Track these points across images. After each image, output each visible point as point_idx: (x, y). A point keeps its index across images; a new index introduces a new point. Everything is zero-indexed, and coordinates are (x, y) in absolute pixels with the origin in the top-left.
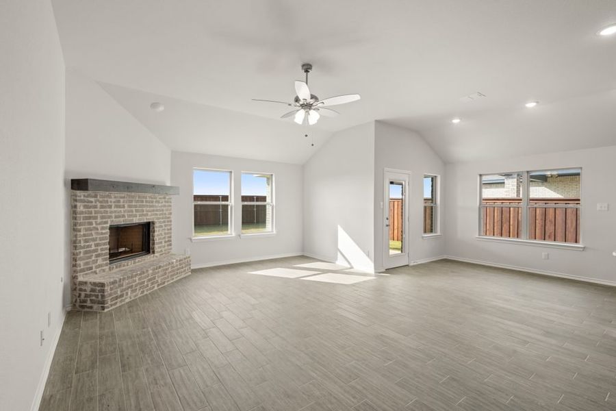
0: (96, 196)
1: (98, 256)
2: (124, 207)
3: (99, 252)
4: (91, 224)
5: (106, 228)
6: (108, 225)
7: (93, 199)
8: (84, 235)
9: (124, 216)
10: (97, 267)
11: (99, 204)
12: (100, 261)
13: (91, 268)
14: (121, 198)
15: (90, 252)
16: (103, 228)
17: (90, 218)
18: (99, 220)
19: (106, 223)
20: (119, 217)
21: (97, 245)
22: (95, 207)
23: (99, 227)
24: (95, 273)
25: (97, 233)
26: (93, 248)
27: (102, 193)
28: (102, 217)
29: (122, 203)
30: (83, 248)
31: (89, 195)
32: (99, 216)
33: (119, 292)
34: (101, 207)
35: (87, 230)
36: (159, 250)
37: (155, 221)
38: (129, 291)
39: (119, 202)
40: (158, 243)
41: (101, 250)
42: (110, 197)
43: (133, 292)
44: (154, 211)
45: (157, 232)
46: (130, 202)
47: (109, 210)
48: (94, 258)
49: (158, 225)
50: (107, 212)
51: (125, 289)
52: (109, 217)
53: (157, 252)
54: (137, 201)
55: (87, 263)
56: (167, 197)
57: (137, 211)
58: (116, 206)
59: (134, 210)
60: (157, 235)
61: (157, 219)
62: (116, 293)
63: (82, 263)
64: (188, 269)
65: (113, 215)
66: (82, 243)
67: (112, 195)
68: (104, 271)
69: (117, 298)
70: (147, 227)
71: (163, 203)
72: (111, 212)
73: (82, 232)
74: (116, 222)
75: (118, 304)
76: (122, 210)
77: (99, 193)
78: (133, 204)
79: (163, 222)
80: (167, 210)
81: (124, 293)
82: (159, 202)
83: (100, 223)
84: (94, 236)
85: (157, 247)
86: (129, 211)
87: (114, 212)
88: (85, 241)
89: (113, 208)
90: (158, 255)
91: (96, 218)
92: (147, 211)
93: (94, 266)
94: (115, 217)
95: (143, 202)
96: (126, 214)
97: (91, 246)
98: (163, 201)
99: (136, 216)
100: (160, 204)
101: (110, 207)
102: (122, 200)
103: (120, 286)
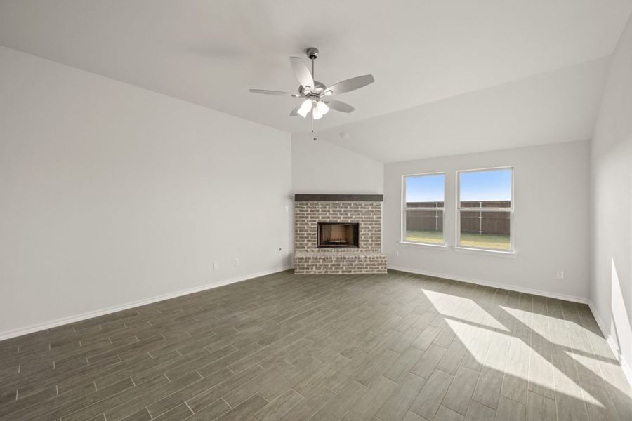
0: (307, 204)
1: (308, 241)
2: (329, 211)
3: (310, 239)
4: (304, 221)
5: (315, 224)
6: (317, 223)
7: (305, 206)
8: (300, 227)
9: (329, 217)
10: (308, 248)
11: (309, 210)
12: (310, 244)
13: (304, 248)
14: (327, 205)
15: (303, 238)
16: (312, 224)
17: (303, 217)
18: (309, 219)
19: (315, 221)
20: (325, 218)
21: (308, 234)
22: (307, 211)
23: (310, 223)
24: (307, 251)
25: (309, 227)
26: (306, 235)
27: (312, 202)
28: (311, 218)
29: (327, 209)
30: (299, 234)
31: (303, 204)
32: (309, 216)
33: (306, 265)
34: (311, 211)
35: (301, 224)
36: (365, 246)
37: (360, 222)
38: (314, 267)
39: (326, 208)
40: (363, 241)
41: (311, 238)
42: (318, 204)
43: (317, 269)
44: (359, 215)
45: (362, 232)
46: (335, 208)
47: (317, 213)
48: (306, 242)
49: (363, 226)
50: (315, 214)
51: (310, 265)
52: (317, 218)
53: (363, 248)
54: (342, 208)
55: (301, 244)
56: (375, 204)
57: (341, 214)
58: (322, 211)
59: (338, 213)
60: (363, 235)
61: (363, 221)
62: (303, 265)
63: (298, 243)
64: (382, 268)
65: (320, 217)
66: (298, 232)
67: (320, 203)
68: (313, 251)
69: (304, 269)
70: (356, 227)
71: (370, 209)
72: (319, 214)
73: (298, 226)
74: (323, 221)
75: (305, 273)
76: (328, 213)
77: (310, 203)
78: (338, 209)
79: (370, 224)
80: (374, 215)
81: (310, 268)
82: (365, 208)
83: (310, 221)
84: (306, 229)
85: (361, 244)
86: (334, 214)
87: (321, 214)
88: (300, 231)
89: (320, 212)
90: (364, 250)
91: (308, 218)
92: (351, 215)
93: (306, 247)
94: (322, 218)
95: (347, 208)
96: (331, 216)
97: (304, 234)
98: (370, 207)
99: (340, 218)
100: (366, 210)
101: (318, 211)
102: (327, 207)
103: (306, 262)
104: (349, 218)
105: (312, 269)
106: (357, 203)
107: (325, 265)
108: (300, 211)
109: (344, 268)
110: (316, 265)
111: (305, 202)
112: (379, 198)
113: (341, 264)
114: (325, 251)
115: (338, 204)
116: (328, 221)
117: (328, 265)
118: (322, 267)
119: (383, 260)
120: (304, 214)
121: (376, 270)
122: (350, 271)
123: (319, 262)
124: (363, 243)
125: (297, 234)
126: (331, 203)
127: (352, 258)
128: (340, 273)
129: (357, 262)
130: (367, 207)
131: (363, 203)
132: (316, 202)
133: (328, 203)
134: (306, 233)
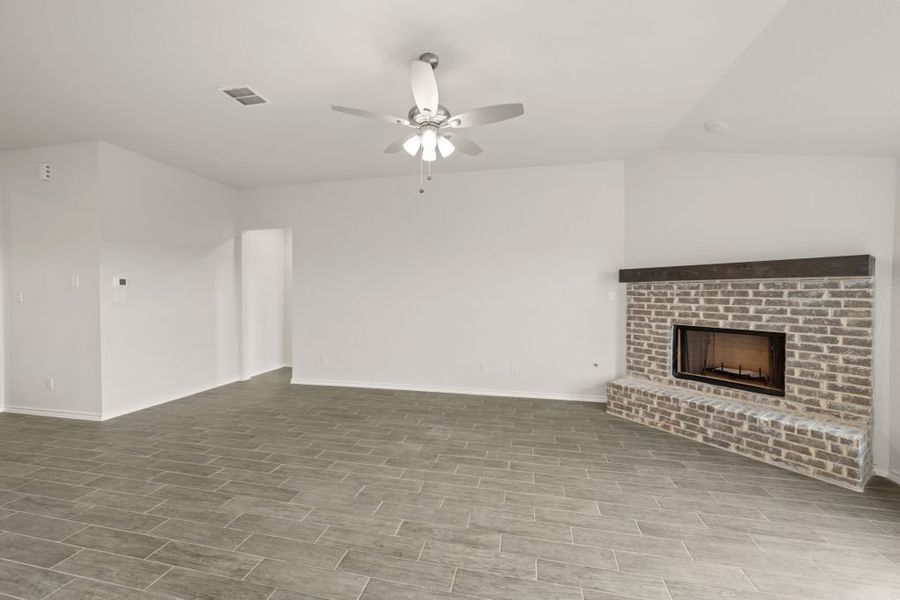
0: (649, 288)
1: (651, 359)
2: (696, 301)
3: (653, 355)
4: (643, 319)
5: (668, 328)
6: (671, 324)
7: (646, 292)
8: (635, 331)
9: (696, 315)
10: (650, 372)
11: (653, 298)
13: (642, 370)
14: (692, 288)
15: (640, 350)
16: (660, 327)
17: (641, 312)
18: (653, 316)
19: (666, 321)
20: (686, 315)
23: (654, 325)
24: (647, 377)
25: (651, 332)
26: (645, 347)
27: (657, 283)
29: (692, 296)
30: (633, 344)
31: (640, 287)
32: (653, 311)
33: (625, 402)
34: (657, 301)
35: (637, 325)
36: (805, 398)
37: (787, 331)
38: (641, 411)
39: (688, 294)
40: (798, 382)
41: (657, 353)
42: (671, 288)
43: (646, 414)
44: (782, 312)
45: (793, 357)
46: (711, 294)
47: (669, 305)
48: (646, 359)
49: (797, 340)
50: (666, 307)
51: (634, 405)
52: (669, 314)
53: (795, 399)
54: (730, 294)
55: (637, 362)
56: (844, 283)
57: (728, 310)
58: (681, 301)
59: (721, 308)
60: (798, 365)
61: (797, 329)
62: (621, 401)
63: (632, 360)
64: (838, 470)
65: (677, 313)
66: (632, 339)
67: (675, 285)
68: (660, 380)
69: (622, 407)
70: (776, 343)
71: (826, 297)
72: (672, 308)
73: (632, 327)
74: (683, 321)
75: (624, 416)
76: (693, 306)
77: (654, 284)
78: (719, 297)
79: (824, 340)
80: (844, 314)
81: (634, 408)
82: (803, 295)
83: (654, 321)
84: (647, 334)
85: (792, 388)
86: (708, 309)
87: (678, 308)
88: (635, 337)
89: (676, 302)
90: (800, 407)
91: (649, 313)
92: (758, 311)
93: (646, 369)
94: (680, 315)
95: (746, 294)
96: (701, 314)
97: (642, 345)
98: (826, 291)
99: (726, 318)
100: (809, 300)
101: (671, 301)
102: (693, 292)
103: (626, 395)
104: (751, 319)
105: (637, 412)
106: (778, 281)
107: (664, 412)
108: (636, 299)
109: (710, 432)
110: (645, 407)
111: (644, 284)
112: (859, 265)
113: (702, 422)
114: (685, 385)
115: (720, 286)
116: (694, 322)
117: (669, 414)
118: (657, 416)
119: (844, 449)
120: (643, 307)
121: (812, 468)
122: (727, 445)
123: (652, 403)
124: (796, 387)
125: (629, 343)
126: (701, 284)
127: (732, 415)
128: (699, 438)
129: (745, 427)
130: (814, 291)
131: (800, 283)
132: (667, 283)
133: (693, 283)
134: (646, 343)
